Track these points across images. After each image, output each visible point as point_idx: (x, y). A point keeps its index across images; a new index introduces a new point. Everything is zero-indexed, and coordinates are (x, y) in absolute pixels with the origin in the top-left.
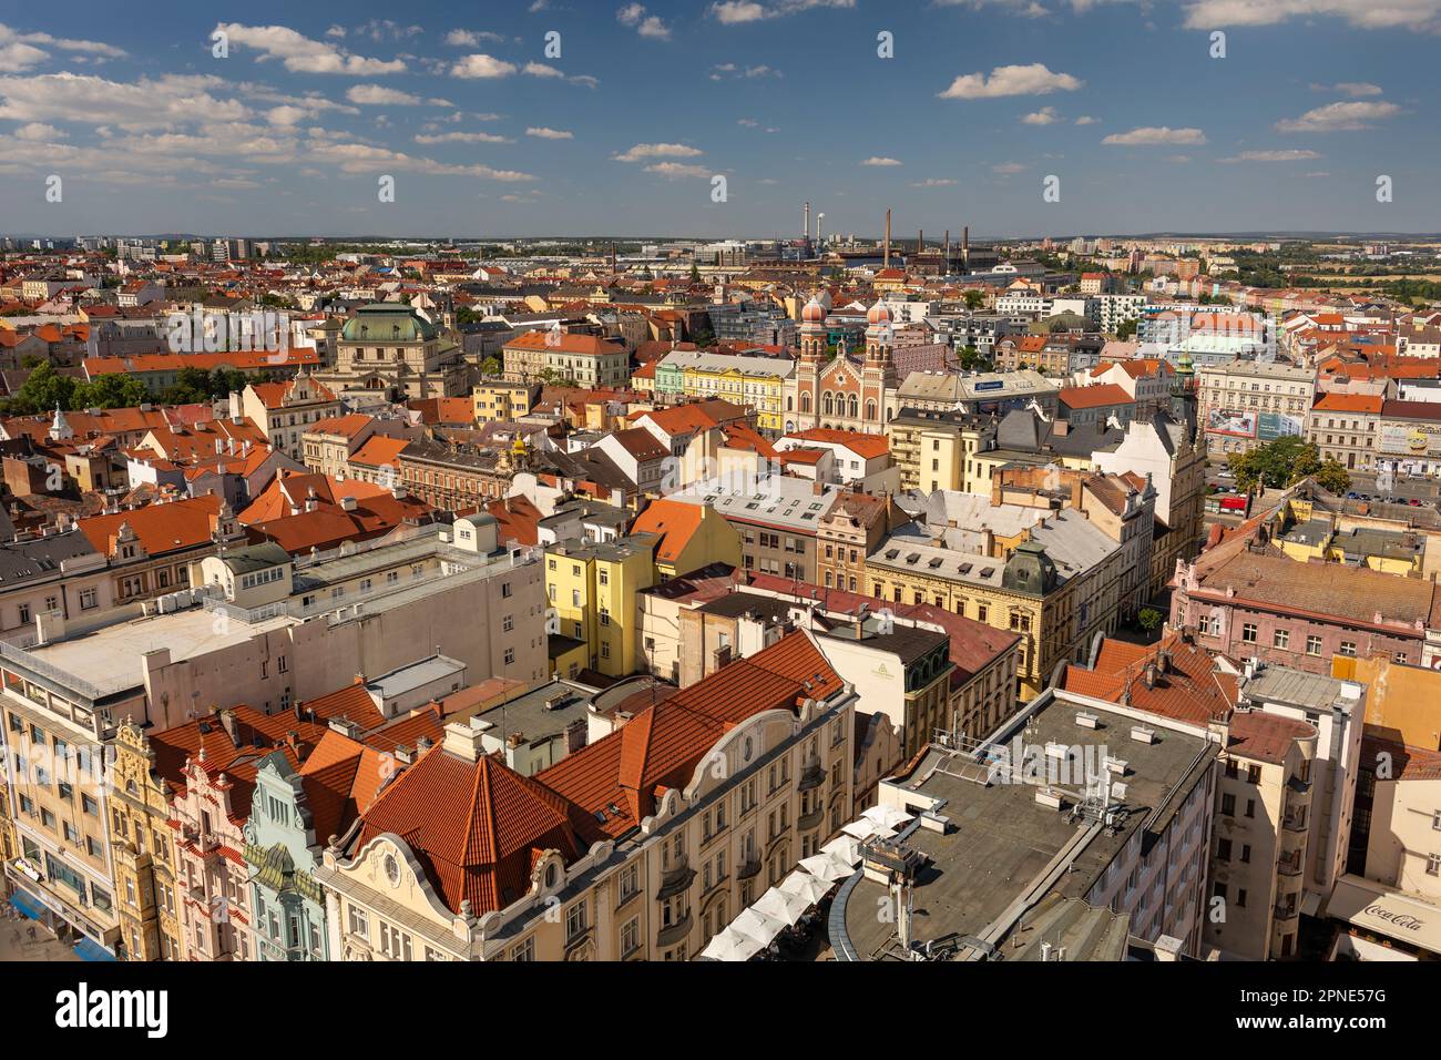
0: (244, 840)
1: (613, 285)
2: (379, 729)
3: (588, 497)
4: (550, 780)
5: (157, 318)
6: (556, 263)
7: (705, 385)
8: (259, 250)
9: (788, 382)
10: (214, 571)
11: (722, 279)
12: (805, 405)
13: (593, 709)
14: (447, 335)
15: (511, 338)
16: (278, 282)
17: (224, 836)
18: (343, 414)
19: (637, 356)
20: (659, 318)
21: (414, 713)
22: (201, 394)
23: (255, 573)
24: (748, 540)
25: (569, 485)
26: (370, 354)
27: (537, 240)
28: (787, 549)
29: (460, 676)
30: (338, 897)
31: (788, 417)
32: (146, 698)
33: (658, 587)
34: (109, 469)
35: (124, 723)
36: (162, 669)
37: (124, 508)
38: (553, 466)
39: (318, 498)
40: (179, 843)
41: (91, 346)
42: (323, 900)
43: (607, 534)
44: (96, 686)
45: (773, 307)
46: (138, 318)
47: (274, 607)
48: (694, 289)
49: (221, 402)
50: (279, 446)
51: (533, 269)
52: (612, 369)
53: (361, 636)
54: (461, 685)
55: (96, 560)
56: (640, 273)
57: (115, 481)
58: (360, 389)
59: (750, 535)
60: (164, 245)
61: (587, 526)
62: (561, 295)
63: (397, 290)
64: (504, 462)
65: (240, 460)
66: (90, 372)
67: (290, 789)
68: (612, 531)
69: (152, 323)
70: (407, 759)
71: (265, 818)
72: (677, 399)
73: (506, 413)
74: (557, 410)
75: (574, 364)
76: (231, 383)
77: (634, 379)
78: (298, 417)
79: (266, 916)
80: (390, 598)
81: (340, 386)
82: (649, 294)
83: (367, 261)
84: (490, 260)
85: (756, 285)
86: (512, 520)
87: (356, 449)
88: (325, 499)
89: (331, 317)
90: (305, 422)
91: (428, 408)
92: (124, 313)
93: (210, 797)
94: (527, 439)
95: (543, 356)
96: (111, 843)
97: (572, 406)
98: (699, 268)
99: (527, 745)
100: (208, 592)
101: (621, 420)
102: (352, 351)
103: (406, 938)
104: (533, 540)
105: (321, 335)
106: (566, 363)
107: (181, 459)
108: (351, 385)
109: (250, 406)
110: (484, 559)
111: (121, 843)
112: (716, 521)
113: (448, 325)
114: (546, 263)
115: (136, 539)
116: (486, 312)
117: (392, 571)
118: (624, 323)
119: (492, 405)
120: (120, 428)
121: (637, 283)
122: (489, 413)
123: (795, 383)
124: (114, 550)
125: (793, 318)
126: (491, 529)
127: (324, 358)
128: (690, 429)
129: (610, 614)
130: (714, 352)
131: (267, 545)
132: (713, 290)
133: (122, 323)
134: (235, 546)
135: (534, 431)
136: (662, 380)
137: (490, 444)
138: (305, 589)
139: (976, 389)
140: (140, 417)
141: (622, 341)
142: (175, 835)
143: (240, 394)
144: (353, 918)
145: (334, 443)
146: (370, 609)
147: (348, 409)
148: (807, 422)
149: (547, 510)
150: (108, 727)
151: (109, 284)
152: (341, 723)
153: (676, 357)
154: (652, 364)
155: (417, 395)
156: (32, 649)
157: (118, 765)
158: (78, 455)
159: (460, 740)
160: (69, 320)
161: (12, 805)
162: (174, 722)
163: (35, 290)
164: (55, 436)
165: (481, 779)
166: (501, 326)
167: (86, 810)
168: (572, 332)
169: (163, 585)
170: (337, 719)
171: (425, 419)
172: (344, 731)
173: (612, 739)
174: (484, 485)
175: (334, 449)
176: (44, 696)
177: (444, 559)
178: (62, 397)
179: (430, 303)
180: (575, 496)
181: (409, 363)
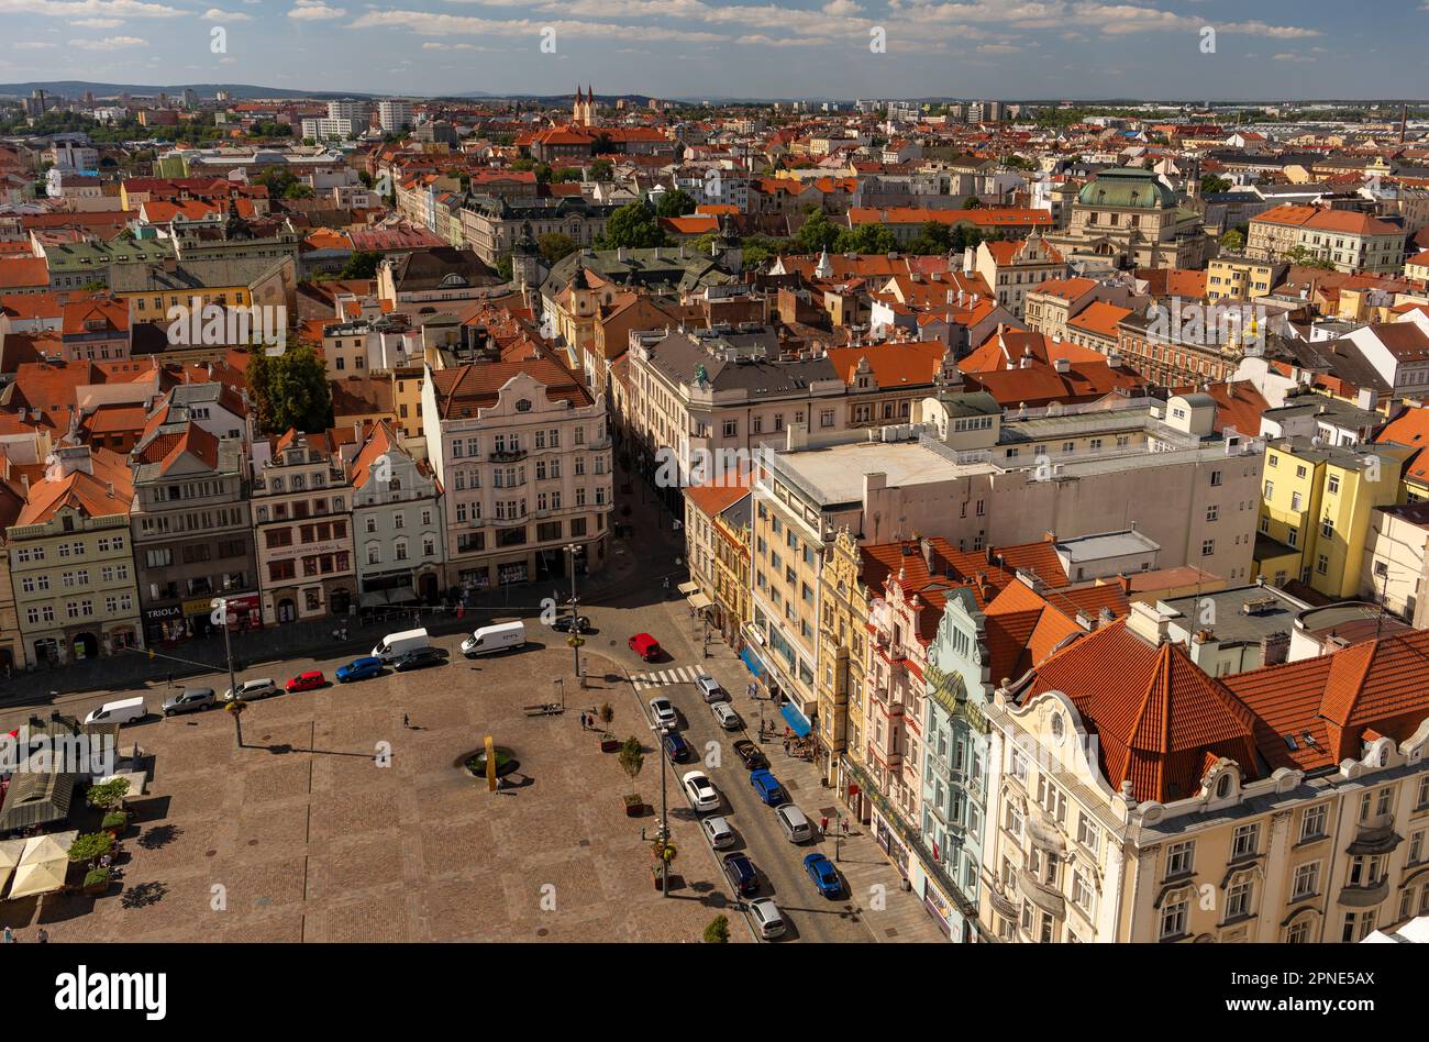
0: (926, 660)
1: (1399, 155)
2: (1062, 590)
3: (1328, 394)
4: (1238, 687)
5: (913, 175)
6: (1329, 129)
8: (1010, 113)
10: (932, 411)
13: (1300, 626)
14: (1188, 204)
15: (1260, 211)
16: (1024, 144)
17: (911, 651)
18: (1069, 276)
19: (1415, 240)
21: (1099, 583)
22: (940, 247)
23: (968, 419)
25: (1307, 377)
26: (1104, 219)
27: (1308, 104)
29: (1152, 555)
30: (1003, 738)
32: (862, 513)
34: (858, 308)
35: (843, 531)
36: (878, 490)
37: (865, 344)
38: (1289, 354)
39: (1033, 356)
40: (872, 645)
41: (856, 198)
42: (989, 736)
43: (1345, 438)
44: (825, 494)
46: (897, 175)
47: (980, 453)
49: (957, 256)
50: (1003, 302)
51: (1297, 135)
52: (1381, 252)
53: (1057, 497)
54: (1152, 566)
55: (836, 386)
57: (861, 319)
58: (1089, 254)
60: (927, 108)
61: (1321, 425)
62: (1329, 166)
63: (1141, 155)
65: (967, 312)
66: (854, 220)
67: (973, 624)
68: (1353, 436)
69: (908, 179)
70: (1088, 626)
71: (947, 644)
73: (1242, 290)
74: (1303, 293)
75: (1333, 243)
76: (968, 238)
77: (1408, 266)
78: (1025, 276)
79: (936, 733)
80: (1091, 465)
81: (1070, 249)
83: (1113, 125)
84: (1248, 124)
86: (1233, 406)
87: (1076, 312)
88: (1039, 358)
89: (1070, 180)
90: (1031, 281)
91: (1157, 279)
92: (887, 169)
93: (903, 613)
95: (1296, 232)
96: (820, 630)
97: (1324, 290)
99: (1217, 645)
100: (924, 429)
101: (1384, 312)
102: (1086, 215)
103: (1063, 798)
104: (1255, 431)
105: (1058, 197)
106: (1323, 241)
107: (916, 305)
108: (1080, 249)
109: (982, 262)
110: (1195, 442)
111: (827, 633)
113: (1190, 194)
114: (1314, 129)
115: (871, 372)
116: (1235, 181)
117: (1096, 439)
118: (1406, 200)
119: (1228, 282)
120: (869, 272)
122: (1223, 289)
124: (853, 379)
126: (1209, 412)
127: (1058, 220)
129: (1335, 527)
131: (981, 395)
133: (883, 179)
134: (952, 391)
135: (1273, 313)
138: (1011, 442)
140: (886, 262)
141: (1400, 221)
142: (870, 638)
143: (975, 250)
145: (1055, 305)
146: (1071, 471)
147: (1074, 272)
149: (1276, 400)
150: (830, 531)
151: (877, 143)
152: (1029, 575)
155: (1147, 264)
156: (781, 453)
157: (833, 565)
158: (834, 292)
159: (1145, 621)
160: (842, 174)
161: (752, 578)
162: (882, 539)
163: (819, 146)
164: (819, 274)
165: (1162, 666)
166: (1251, 197)
167: (804, 597)
168: (1336, 207)
169: (888, 416)
170: (1024, 571)
171: (1151, 290)
172: (1030, 584)
173: (1318, 663)
174: (1206, 365)
175: (1055, 311)
176: (786, 494)
177: (1152, 436)
178: (829, 241)
179: (1174, 170)
180: (1313, 390)
181: (1143, 231)
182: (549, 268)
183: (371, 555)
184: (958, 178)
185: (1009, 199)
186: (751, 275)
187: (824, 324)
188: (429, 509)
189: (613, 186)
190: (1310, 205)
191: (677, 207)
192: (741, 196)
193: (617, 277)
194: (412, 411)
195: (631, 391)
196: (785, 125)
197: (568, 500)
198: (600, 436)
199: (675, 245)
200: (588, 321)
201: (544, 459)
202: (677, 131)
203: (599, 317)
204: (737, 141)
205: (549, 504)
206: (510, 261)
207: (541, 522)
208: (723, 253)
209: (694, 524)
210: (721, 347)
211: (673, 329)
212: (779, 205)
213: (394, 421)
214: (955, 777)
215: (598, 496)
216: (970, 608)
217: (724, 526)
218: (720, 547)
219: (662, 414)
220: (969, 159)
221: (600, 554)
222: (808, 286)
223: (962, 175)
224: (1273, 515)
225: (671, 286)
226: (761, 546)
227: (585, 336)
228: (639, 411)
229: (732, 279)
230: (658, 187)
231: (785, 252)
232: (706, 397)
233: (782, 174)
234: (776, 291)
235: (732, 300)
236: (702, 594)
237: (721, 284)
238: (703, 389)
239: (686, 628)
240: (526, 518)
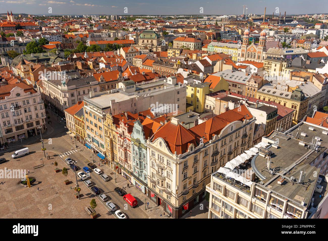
0: (131, 137)
1: (197, 26)
3: (195, 74)
4: (192, 130)
6: (184, 21)
7: (219, 50)
8: (120, 18)
9: (239, 50)
10: (121, 85)
11: (223, 25)
12: (243, 55)
13: (199, 118)
14: (161, 37)
15: (175, 38)
16: (125, 25)
19: (203, 43)
20: (208, 34)
21: (161, 116)
22: (111, 49)
23: (129, 86)
24: (230, 85)
25: (190, 71)
26: (146, 41)
28: (239, 88)
30: (149, 149)
31: (238, 58)
32: (111, 109)
33: (210, 94)
34: (96, 64)
35: (108, 113)
36: (114, 103)
39: (137, 72)
40: (118, 136)
41: (89, 39)
42: (146, 149)
43: (199, 82)
44: (102, 106)
45: (235, 32)
46: (98, 33)
47: (133, 93)
48: (216, 27)
49: (116, 51)
51: (179, 22)
52: (198, 46)
53: (150, 100)
55: (96, 82)
56: (204, 23)
57: (97, 67)
58: (143, 49)
60: (100, 17)
61: (194, 80)
62: (186, 28)
63: (150, 27)
64: (175, 66)
65: (121, 63)
66: (90, 44)
67: (141, 127)
68: (200, 82)
69: (101, 34)
70: (163, 124)
71: (135, 133)
72: (213, 53)
73: (174, 55)
75: (189, 44)
76: (117, 47)
77: (202, 48)
78: (131, 55)
79: (135, 152)
80: (157, 92)
81: (139, 48)
82: (206, 28)
83: (143, 20)
84: (169, 20)
85: (231, 26)
86: (179, 78)
87: (144, 62)
88: (138, 72)
89: (137, 33)
90: (133, 56)
91: (158, 54)
92: (95, 32)
93: (124, 128)
94: (180, 61)
95: (182, 42)
96: (104, 136)
97: (189, 54)
98: (217, 22)
99: (185, 124)
100: (120, 89)
101: (200, 57)
102: (142, 40)
103: (163, 158)
105: (135, 37)
106: (187, 44)
107: (109, 63)
108: (141, 48)
109: (122, 52)
110: (173, 86)
111: (107, 136)
112: (223, 81)
113: (161, 35)
114: (182, 21)
115: (104, 78)
116: (169, 32)
117: (154, 88)
118: (201, 35)
119: (172, 53)
120: (96, 56)
121: (203, 26)
122: (171, 55)
123: (241, 50)
124: (100, 80)
125: (240, 34)
126: (175, 80)
127: (136, 42)
128: (216, 60)
130: (222, 42)
132: (221, 27)
133: (95, 34)
135: (181, 59)
136: (209, 48)
137: (171, 62)
138: (138, 90)
139: (286, 52)
140: (100, 54)
141: (200, 39)
143: (120, 50)
144: (152, 153)
145: (139, 60)
146: (152, 95)
147: (141, 53)
148: (242, 59)
149: (186, 77)
151: (91, 25)
152: (149, 116)
153: (213, 43)
154: (207, 45)
155: (155, 51)
156: (89, 98)
157: (106, 121)
158: (90, 61)
159: (174, 121)
160: (85, 33)
161: (86, 127)
162: (116, 114)
163: (77, 26)
164: (85, 57)
165: (179, 129)
166: (172, 36)
167: (100, 129)
168: (189, 37)
171: (157, 56)
172: (150, 118)
174: (171, 71)
175: (139, 62)
176: (92, 107)
177: (165, 86)
179: (157, 30)
180: (192, 74)
181: (154, 44)
184: (112, 33)
185: (124, 38)
186: (69, 58)
187: (89, 68)
190: (184, 37)
192: (60, 39)
195: (45, 89)
196: (67, 21)
197: (34, 117)
198: (40, 100)
201: (26, 107)
202: (38, 23)
203: (31, 71)
204: (56, 25)
205: (29, 118)
207: (27, 123)
208: (59, 53)
209: (68, 118)
210: (67, 76)
212: (70, 41)
214: (140, 159)
215: (42, 115)
216: (140, 124)
217: (76, 117)
218: (76, 122)
219: (54, 93)
220: (113, 29)
222: (83, 60)
223: (113, 32)
225: (48, 62)
226: (87, 120)
227: (27, 76)
229: (63, 59)
231: (75, 52)
232: (66, 88)
233: (69, 34)
234: (76, 62)
235: (66, 64)
236: (73, 134)
237: (62, 61)
238: (65, 86)
239: (70, 142)
240: (23, 123)
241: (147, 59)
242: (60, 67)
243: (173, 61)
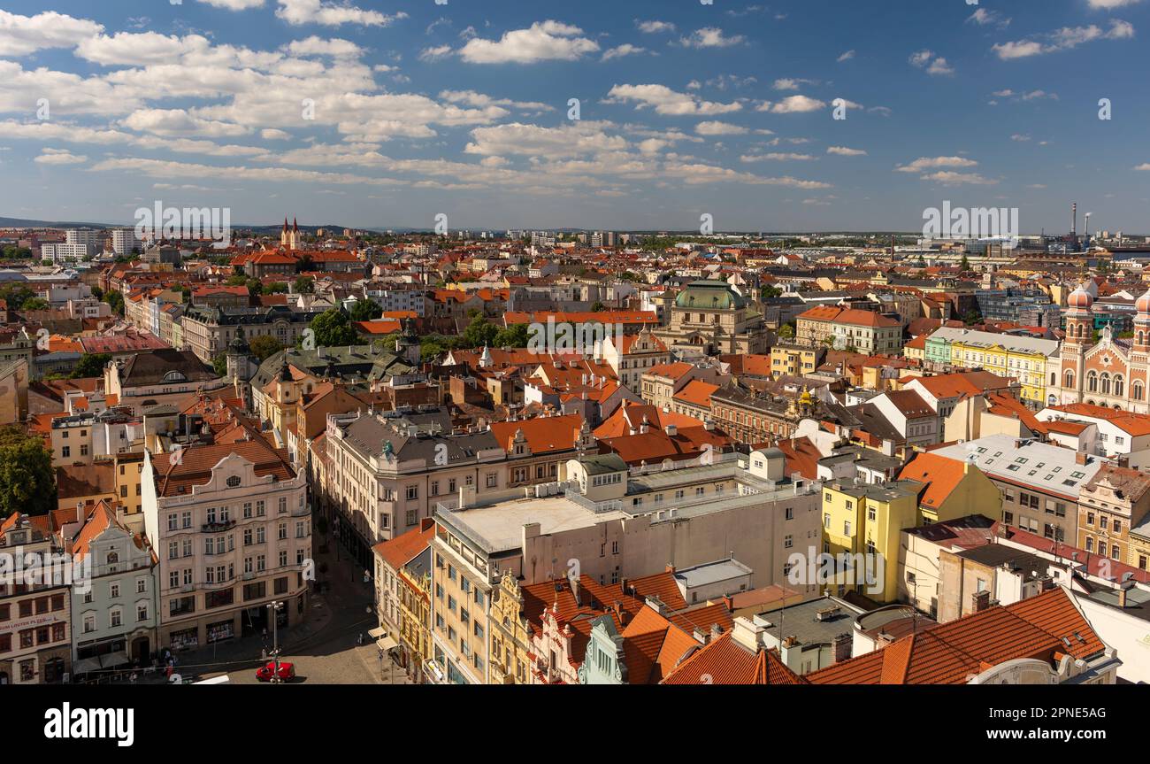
0: (577, 680)
1: (892, 270)
2: (682, 611)
3: (862, 444)
5: (552, 286)
6: (844, 252)
7: (971, 357)
8: (622, 240)
9: (1051, 359)
10: (574, 470)
11: (990, 268)
12: (1068, 382)
13: (859, 627)
14: (753, 307)
15: (803, 310)
16: (634, 263)
17: (565, 673)
18: (672, 361)
19: (909, 330)
20: (930, 299)
21: (709, 604)
23: (602, 476)
24: (1008, 498)
25: (846, 432)
26: (695, 317)
27: (829, 234)
28: (1047, 510)
29: (747, 579)
31: (1050, 390)
32: (522, 558)
33: (921, 529)
34: (514, 390)
35: (507, 574)
36: (534, 538)
37: (520, 418)
38: (832, 416)
39: (650, 424)
40: (533, 672)
41: (509, 304)
43: (877, 478)
44: (492, 544)
45: (1038, 293)
46: (540, 286)
47: (613, 503)
48: (964, 275)
50: (625, 382)
51: (824, 256)
52: (887, 339)
53: (674, 535)
54: (748, 587)
55: (499, 453)
56: (915, 261)
57: (516, 399)
58: (685, 344)
59: (1010, 494)
60: (561, 236)
61: (860, 468)
62: (847, 277)
63: (718, 271)
64: (792, 408)
65: (597, 391)
66: (507, 322)
67: (614, 646)
68: (882, 476)
69: (549, 289)
70: (703, 640)
71: (593, 666)
72: (944, 368)
73: (796, 369)
74: (838, 370)
75: (854, 333)
77: (906, 349)
78: (640, 362)
80: (699, 507)
81: (671, 341)
82: (923, 279)
83: (697, 249)
84: (790, 249)
85: (1022, 274)
86: (797, 457)
87: (679, 389)
88: (654, 425)
89: (668, 289)
90: (645, 366)
91: (735, 362)
92: (532, 282)
93: (557, 641)
94: (812, 392)
95: (829, 325)
96: (489, 661)
97: (852, 368)
98: (969, 258)
99: (800, 648)
100: (569, 485)
101: (893, 382)
102: (682, 315)
104: (814, 476)
105: (660, 302)
106: (848, 332)
107: (559, 387)
108: (679, 340)
109: (608, 351)
110: (772, 486)
111: (496, 663)
112: (978, 478)
113: (754, 298)
114: (835, 252)
115: (526, 441)
116: (784, 289)
117: (700, 487)
118: (899, 302)
119: (785, 363)
120: (522, 362)
121: (912, 269)
122: (783, 369)
123: (1059, 361)
124: (511, 447)
125: (1058, 303)
126: (780, 462)
127: (662, 319)
128: (956, 395)
129: (876, 546)
130: (980, 330)
131: (612, 455)
132: (981, 277)
133: (530, 289)
134: (589, 454)
135: (818, 385)
136: (931, 352)
137: (782, 393)
138: (636, 492)
140: (534, 354)
141: (897, 317)
142: (531, 664)
145: (664, 383)
146: (682, 514)
147: (675, 358)
148: (1070, 397)
149: (826, 452)
150: (496, 575)
151: (524, 262)
152: (655, 601)
153: (944, 332)
154: (922, 337)
155: (728, 351)
156: (455, 511)
157: (499, 604)
158: (495, 378)
159: (745, 634)
160: (498, 286)
161: (432, 620)
162: (538, 579)
163: (480, 265)
164: (482, 364)
165: (760, 669)
166: (796, 301)
167: (476, 634)
168: (854, 307)
169: (540, 476)
170: (652, 597)
171: (733, 370)
172: (657, 609)
173: (874, 657)
174: (775, 426)
175: (663, 388)
176: (459, 545)
177: (741, 482)
178: (489, 338)
179: (742, 281)
180: (851, 442)
181: (723, 326)
182: (258, 364)
183: (87, 625)
184: (586, 288)
185: (625, 304)
186: (428, 366)
187: (487, 403)
188: (144, 578)
189: (314, 297)
190: (836, 305)
191: (367, 313)
192: (419, 304)
193: (317, 371)
194: (132, 490)
195: (329, 465)
196: (453, 248)
197: (272, 562)
198: (301, 505)
199: (365, 343)
200: (292, 408)
201: (251, 527)
202: (367, 254)
203: (301, 403)
204: (415, 261)
205: (255, 566)
206: (224, 359)
207: (247, 583)
208: (404, 348)
209: (382, 576)
210: (404, 426)
211: (364, 411)
212: (449, 310)
213: (114, 500)
215: (299, 557)
216: (611, 632)
217: (407, 576)
218: (404, 595)
219: (354, 483)
220: (594, 274)
221: (300, 608)
222: (474, 374)
223: (589, 286)
224: (833, 540)
225: (362, 376)
226: (439, 592)
227: (288, 420)
228: (335, 481)
229: (412, 369)
230: (351, 297)
231: (455, 347)
232: (391, 467)
233: (451, 287)
234: (449, 379)
235: (413, 386)
236: (389, 637)
237: (404, 374)
238: (389, 460)
239: (375, 670)
240: (234, 581)
241: (693, 378)
242: (394, 394)
243: (790, 390)
